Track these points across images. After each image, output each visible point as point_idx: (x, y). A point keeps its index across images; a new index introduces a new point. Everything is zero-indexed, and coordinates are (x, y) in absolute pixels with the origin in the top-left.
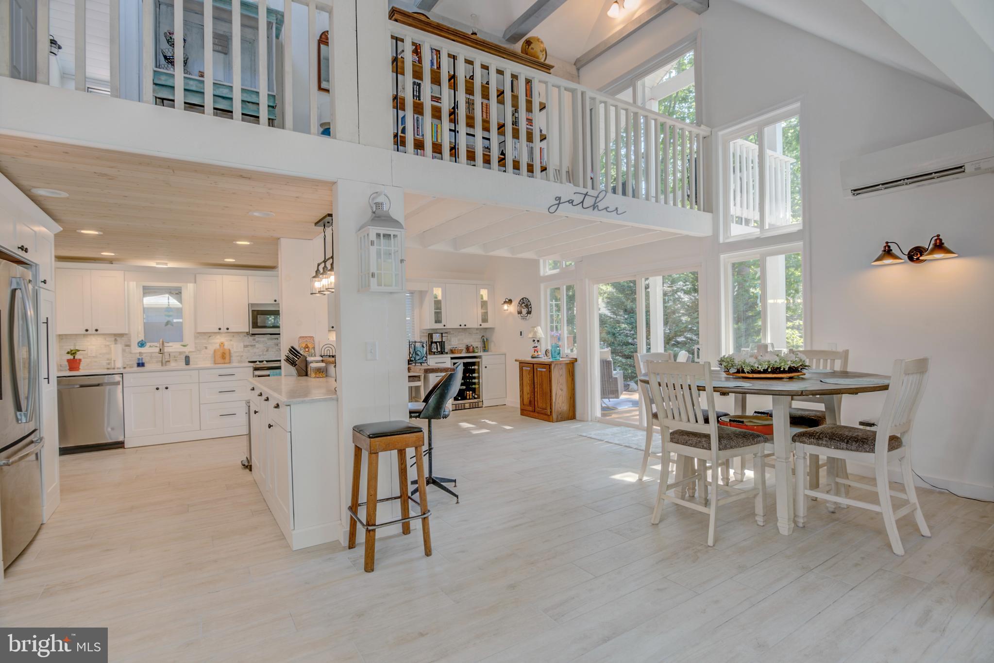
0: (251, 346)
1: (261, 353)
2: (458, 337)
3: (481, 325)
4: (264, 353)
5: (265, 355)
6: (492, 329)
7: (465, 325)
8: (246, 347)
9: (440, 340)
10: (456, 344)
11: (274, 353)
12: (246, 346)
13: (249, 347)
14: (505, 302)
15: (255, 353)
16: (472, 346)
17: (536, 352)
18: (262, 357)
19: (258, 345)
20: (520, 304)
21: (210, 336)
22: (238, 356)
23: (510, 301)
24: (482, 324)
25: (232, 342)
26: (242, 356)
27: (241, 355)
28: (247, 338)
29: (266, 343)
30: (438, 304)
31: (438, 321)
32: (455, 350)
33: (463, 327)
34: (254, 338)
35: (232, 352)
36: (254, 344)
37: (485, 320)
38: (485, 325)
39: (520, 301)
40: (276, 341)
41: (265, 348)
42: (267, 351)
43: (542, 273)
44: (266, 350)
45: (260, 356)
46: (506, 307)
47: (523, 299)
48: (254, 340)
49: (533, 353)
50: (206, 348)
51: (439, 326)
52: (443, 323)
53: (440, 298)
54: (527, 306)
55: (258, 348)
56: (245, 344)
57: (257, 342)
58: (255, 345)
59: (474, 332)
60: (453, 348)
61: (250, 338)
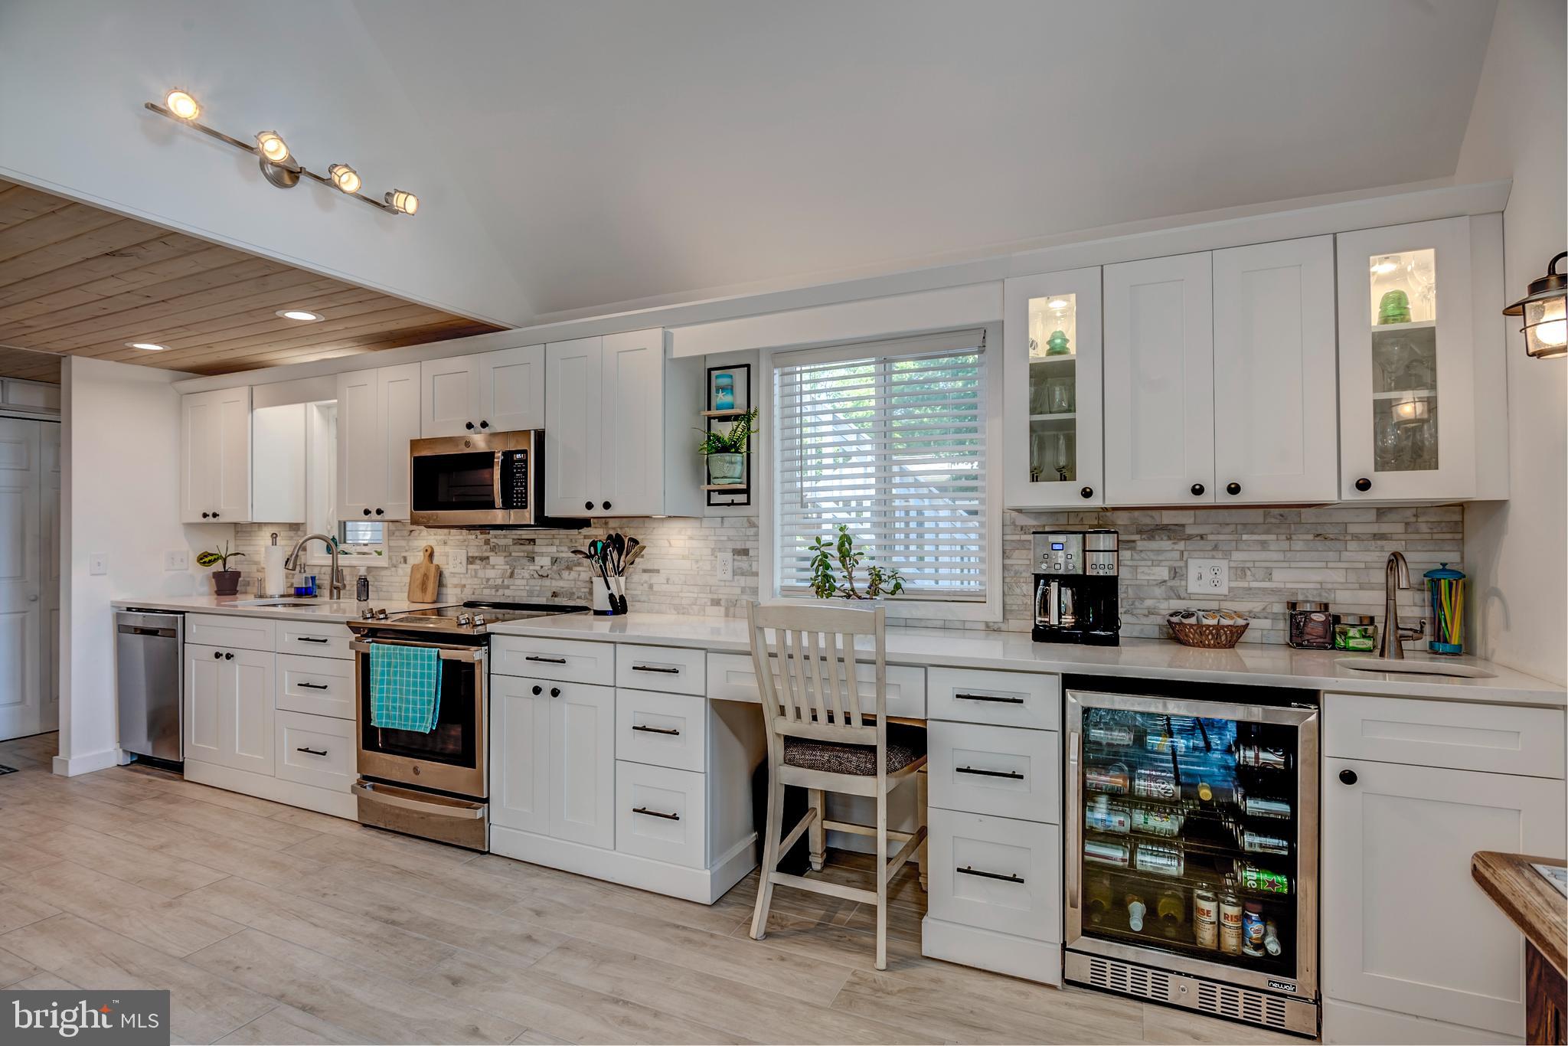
0: (482, 559)
1: (499, 581)
2: (1237, 556)
3: (1364, 485)
4: (506, 583)
5: (508, 587)
8: (471, 563)
10: (1223, 590)
12: (471, 560)
13: (478, 562)
16: (1325, 607)
18: (500, 592)
19: (492, 559)
21: (411, 531)
22: (456, 586)
24: (1379, 477)
25: (447, 549)
26: (464, 586)
27: (463, 582)
28: (474, 537)
30: (1052, 381)
32: (1202, 625)
33: (1219, 495)
34: (488, 537)
35: (446, 573)
36: (486, 554)
38: (1405, 486)
40: (529, 548)
41: (508, 567)
42: (512, 575)
44: (509, 571)
45: (497, 588)
50: (405, 561)
51: (1064, 494)
55: (493, 567)
56: (470, 554)
58: (488, 558)
59: (1352, 529)
60: (1193, 621)
61: (480, 536)
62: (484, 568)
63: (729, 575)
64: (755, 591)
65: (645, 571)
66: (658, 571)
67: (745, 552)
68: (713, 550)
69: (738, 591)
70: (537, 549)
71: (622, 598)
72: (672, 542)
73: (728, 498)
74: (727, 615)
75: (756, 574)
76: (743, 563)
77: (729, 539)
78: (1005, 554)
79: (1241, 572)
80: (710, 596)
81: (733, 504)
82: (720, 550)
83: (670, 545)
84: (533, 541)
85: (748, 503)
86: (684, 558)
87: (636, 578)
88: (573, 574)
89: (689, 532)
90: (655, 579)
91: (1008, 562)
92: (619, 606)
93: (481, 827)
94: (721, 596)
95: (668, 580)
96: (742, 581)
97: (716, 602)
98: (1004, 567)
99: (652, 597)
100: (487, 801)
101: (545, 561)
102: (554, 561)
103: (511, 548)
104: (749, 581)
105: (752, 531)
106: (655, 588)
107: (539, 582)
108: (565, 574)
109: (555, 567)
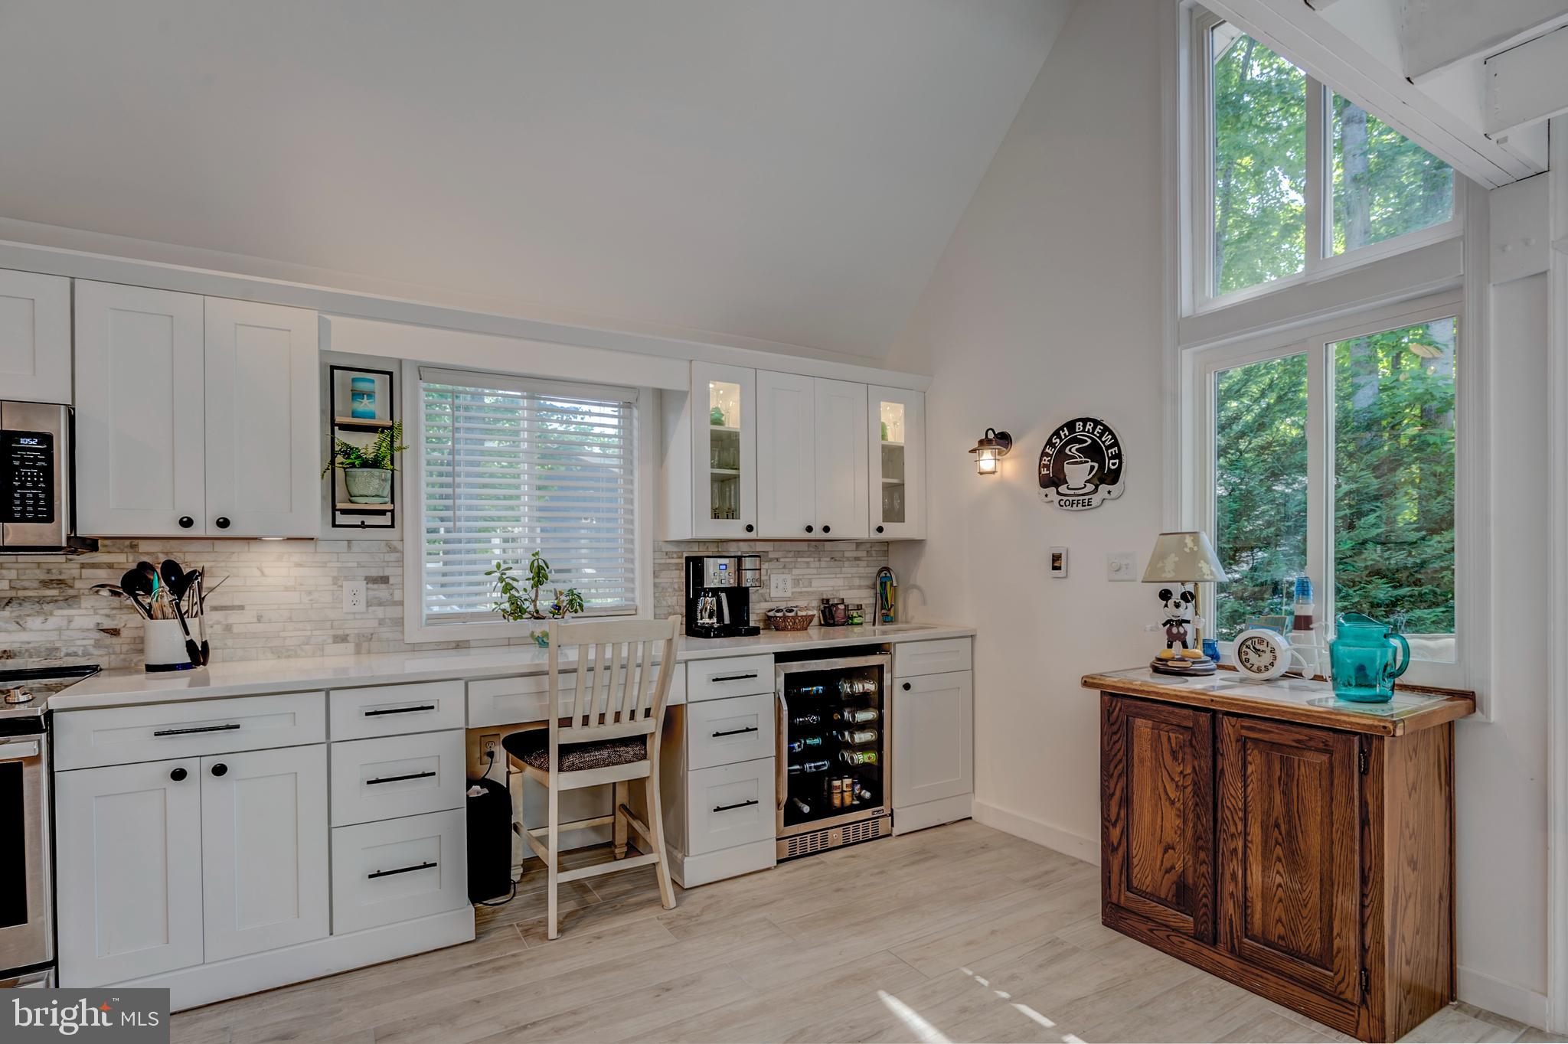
2: (796, 572)
3: (880, 529)
6: (913, 545)
7: (826, 529)
9: (730, 582)
10: (788, 594)
14: (984, 443)
16: (841, 602)
17: (1177, 644)
20: (1053, 445)
23: (1003, 440)
24: (885, 525)
30: (724, 446)
31: (725, 510)
32: (785, 617)
33: (817, 533)
37: (894, 511)
38: (893, 531)
39: (1057, 433)
43: (1186, 307)
46: (987, 460)
47: (1071, 425)
49: (1162, 651)
51: (731, 529)
52: (746, 516)
53: (732, 422)
54: (1094, 452)
59: (847, 554)
60: (780, 614)
63: (361, 607)
64: (400, 622)
65: (215, 608)
66: (242, 608)
67: (384, 580)
68: (335, 580)
69: (375, 623)
71: (205, 644)
72: (266, 571)
73: (356, 520)
74: (358, 652)
75: (401, 603)
76: (382, 592)
77: (360, 565)
78: (655, 575)
79: (797, 582)
80: (331, 632)
81: (363, 525)
82: (346, 578)
83: (263, 574)
85: (392, 526)
86: (287, 589)
87: (210, 617)
88: (56, 620)
89: (296, 558)
90: (234, 618)
91: (657, 580)
92: (198, 654)
94: (347, 632)
95: (259, 619)
96: (380, 612)
97: (343, 639)
98: (655, 585)
99: (230, 642)
104: (392, 612)
105: (393, 556)
106: (235, 630)
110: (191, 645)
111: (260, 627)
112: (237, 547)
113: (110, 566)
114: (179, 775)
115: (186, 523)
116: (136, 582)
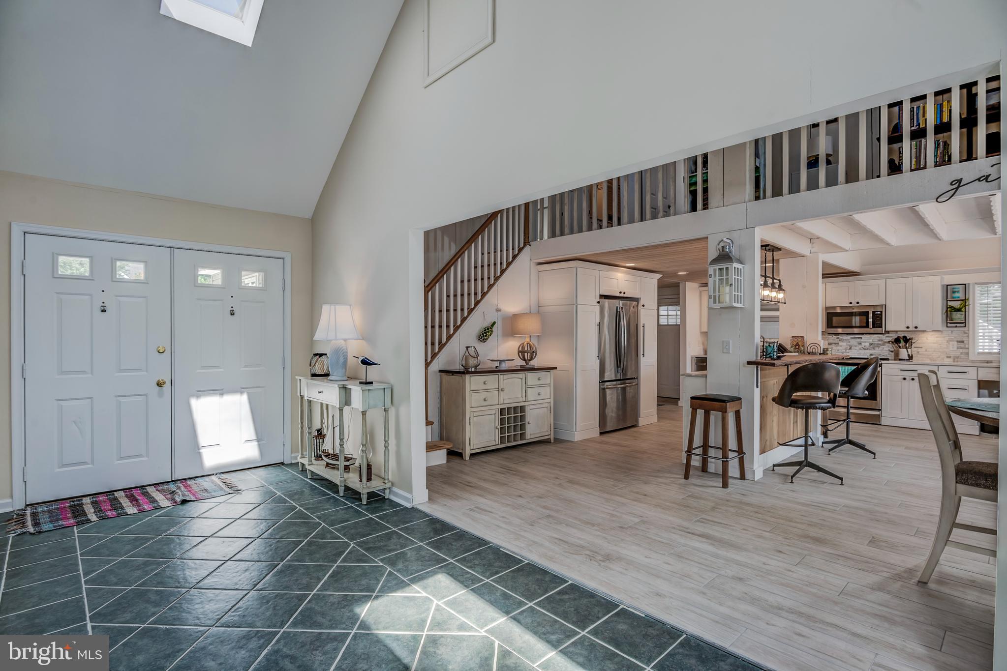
0: (835, 344)
1: (844, 351)
5: (848, 352)
11: (857, 351)
15: (838, 350)
18: (844, 354)
19: (841, 343)
29: (849, 342)
41: (848, 346)
42: (850, 349)
44: (849, 348)
45: (843, 353)
48: (838, 338)
55: (841, 346)
56: (830, 342)
57: (841, 340)
58: (838, 343)
61: (834, 336)
62: (836, 346)
63: (955, 349)
64: (967, 354)
65: (915, 347)
66: (922, 347)
67: (963, 342)
68: (948, 341)
69: (959, 354)
70: (862, 340)
71: (912, 355)
72: (929, 339)
73: (954, 325)
74: (954, 361)
75: (968, 349)
76: (962, 345)
77: (955, 338)
80: (946, 355)
81: (956, 327)
82: (951, 341)
83: (927, 340)
84: (861, 338)
85: (965, 327)
86: (934, 343)
87: (913, 349)
88: (880, 348)
89: (936, 336)
90: (920, 350)
92: (911, 358)
93: (879, 417)
94: (951, 355)
95: (926, 350)
96: (961, 351)
97: (949, 357)
99: (918, 356)
100: (881, 410)
101: (867, 345)
102: (871, 344)
103: (850, 340)
104: (964, 351)
105: (966, 335)
106: (920, 353)
107: (864, 351)
108: (877, 348)
109: (871, 346)
110: (909, 355)
111: (926, 353)
112: (921, 333)
113: (892, 337)
114: (905, 379)
115: (908, 328)
116: (897, 341)
